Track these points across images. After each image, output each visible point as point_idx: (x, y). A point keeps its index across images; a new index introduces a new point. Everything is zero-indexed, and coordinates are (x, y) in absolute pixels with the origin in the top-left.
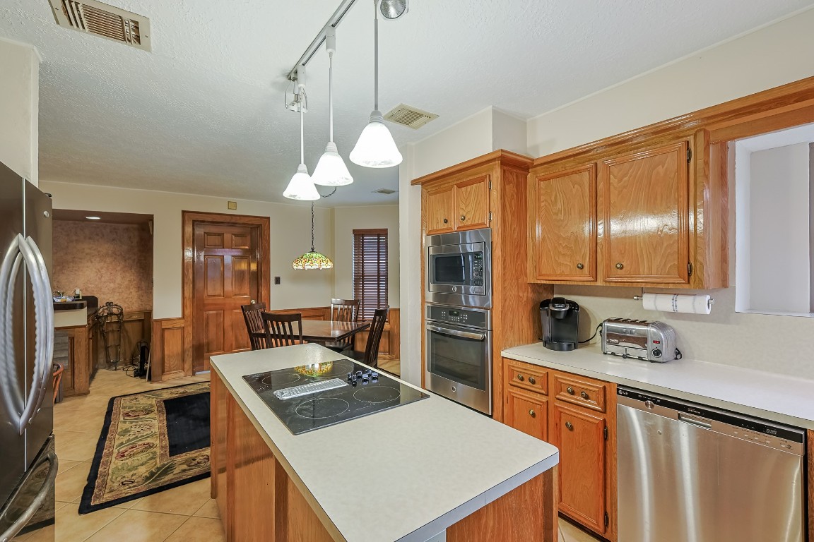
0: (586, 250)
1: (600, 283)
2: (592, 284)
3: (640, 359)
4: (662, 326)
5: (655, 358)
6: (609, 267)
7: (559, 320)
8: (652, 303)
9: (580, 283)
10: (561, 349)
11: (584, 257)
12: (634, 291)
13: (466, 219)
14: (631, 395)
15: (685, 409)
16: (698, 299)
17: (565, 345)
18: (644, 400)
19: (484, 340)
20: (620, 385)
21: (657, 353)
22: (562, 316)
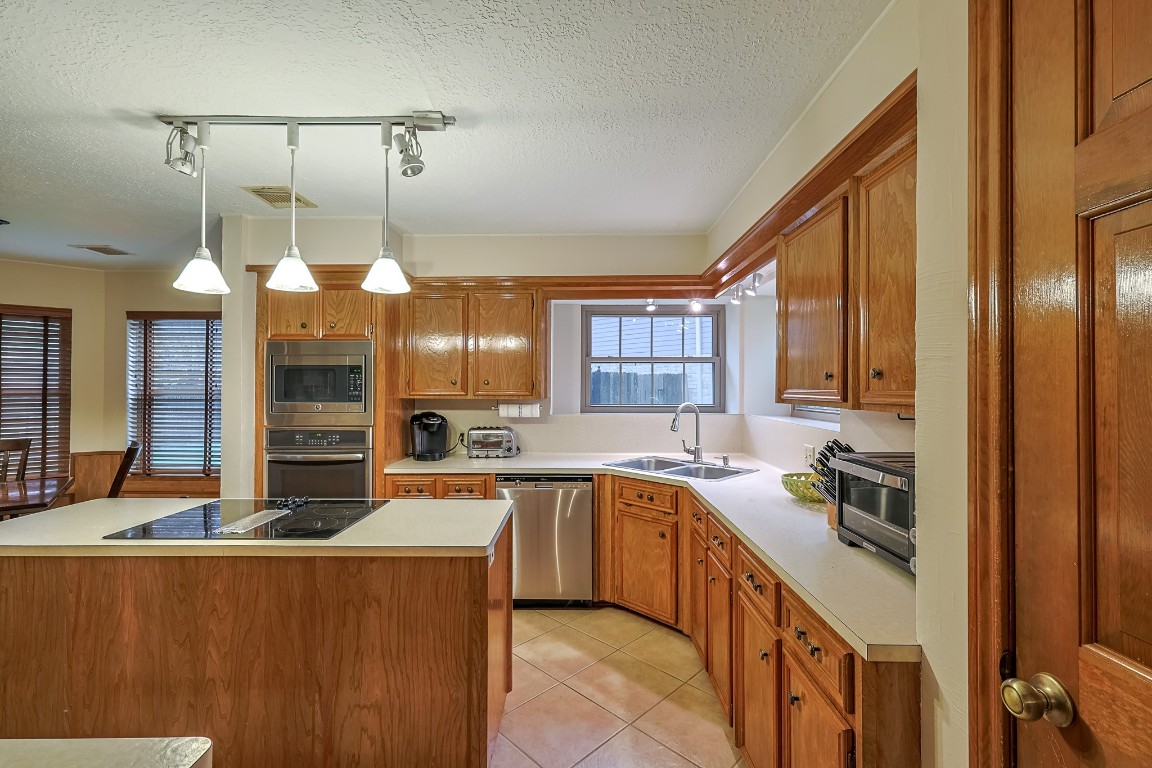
0: (458, 367)
1: (470, 396)
2: (463, 397)
3: (498, 457)
4: (510, 429)
5: (507, 454)
6: (477, 382)
7: (431, 433)
8: (506, 411)
9: (454, 398)
10: (434, 459)
11: (457, 375)
12: (493, 403)
13: (338, 326)
14: (506, 480)
15: (538, 480)
16: (534, 406)
17: (437, 455)
18: (514, 480)
19: (363, 460)
20: (497, 474)
21: (509, 449)
22: (435, 429)
